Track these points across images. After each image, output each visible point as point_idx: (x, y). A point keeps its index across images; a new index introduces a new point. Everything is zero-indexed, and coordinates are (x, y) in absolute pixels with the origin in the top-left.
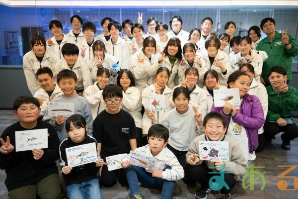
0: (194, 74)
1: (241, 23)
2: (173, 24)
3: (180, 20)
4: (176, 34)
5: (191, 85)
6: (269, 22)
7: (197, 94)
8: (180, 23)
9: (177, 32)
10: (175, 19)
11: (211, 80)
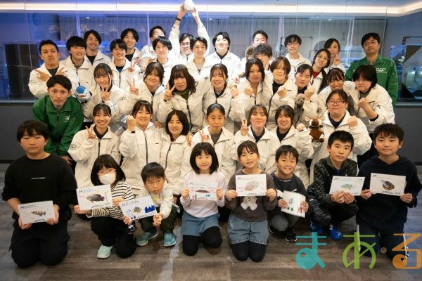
0: (261, 113)
1: (311, 38)
2: (217, 42)
3: (228, 38)
4: (222, 57)
5: (259, 128)
6: (371, 39)
7: (266, 140)
8: (226, 42)
9: (222, 54)
10: (220, 37)
11: (284, 119)
